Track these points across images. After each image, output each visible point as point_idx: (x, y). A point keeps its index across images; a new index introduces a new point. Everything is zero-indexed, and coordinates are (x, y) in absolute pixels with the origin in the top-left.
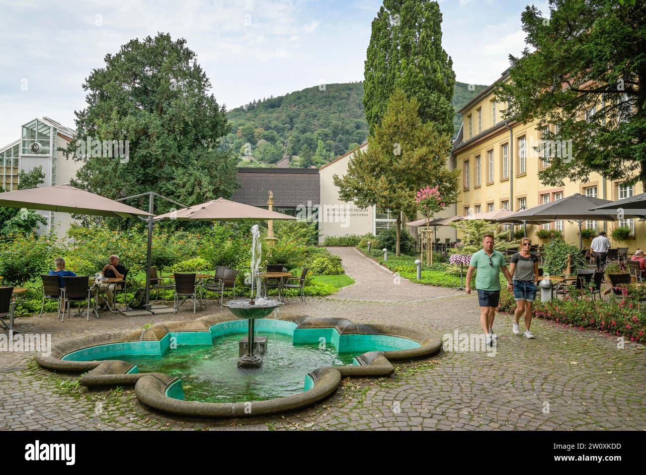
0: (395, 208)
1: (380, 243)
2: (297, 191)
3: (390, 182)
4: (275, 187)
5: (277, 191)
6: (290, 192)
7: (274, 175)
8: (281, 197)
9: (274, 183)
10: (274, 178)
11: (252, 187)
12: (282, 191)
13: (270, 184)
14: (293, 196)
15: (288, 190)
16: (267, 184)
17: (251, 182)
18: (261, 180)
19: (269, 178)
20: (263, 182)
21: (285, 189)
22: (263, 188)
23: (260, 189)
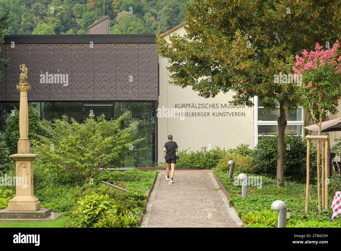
0: (267, 95)
1: (254, 163)
2: (118, 73)
3: (259, 45)
4: (81, 68)
5: (84, 74)
6: (106, 76)
7: (78, 47)
8: (90, 85)
9: (78, 60)
10: (78, 52)
11: (40, 68)
12: (92, 74)
13: (71, 62)
14: (112, 83)
15: (103, 72)
16: (66, 62)
17: (40, 60)
18: (56, 56)
19: (70, 52)
20: (59, 58)
21: (97, 70)
22: (59, 68)
23: (55, 70)
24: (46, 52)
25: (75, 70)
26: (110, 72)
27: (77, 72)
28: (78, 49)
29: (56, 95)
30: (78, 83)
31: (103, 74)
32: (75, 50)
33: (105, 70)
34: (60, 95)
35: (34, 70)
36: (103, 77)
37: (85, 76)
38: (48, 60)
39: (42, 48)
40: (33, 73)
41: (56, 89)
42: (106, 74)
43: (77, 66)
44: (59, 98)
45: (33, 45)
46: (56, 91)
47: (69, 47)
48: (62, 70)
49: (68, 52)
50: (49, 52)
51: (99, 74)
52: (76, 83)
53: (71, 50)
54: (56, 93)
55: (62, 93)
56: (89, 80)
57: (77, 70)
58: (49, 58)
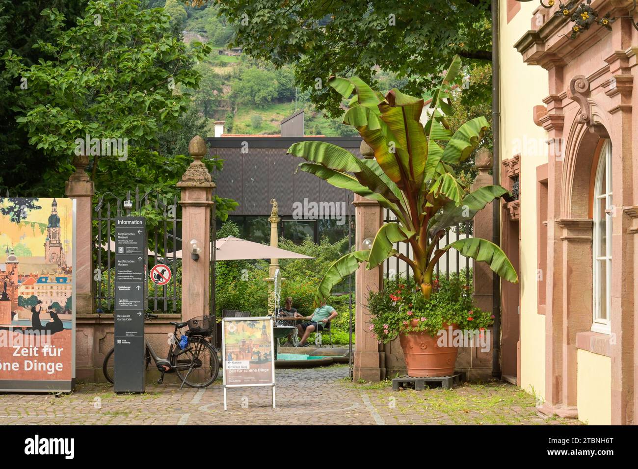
4: (279, 176)
5: (282, 184)
6: (308, 186)
7: (276, 153)
8: (289, 197)
9: (275, 167)
10: (275, 158)
11: (231, 176)
12: (292, 184)
13: (268, 170)
14: (315, 194)
15: (305, 182)
16: (261, 169)
17: (230, 167)
18: (250, 162)
19: (266, 158)
20: (254, 165)
21: (298, 179)
22: (253, 177)
23: (249, 179)
24: (238, 157)
25: (272, 180)
26: (313, 182)
27: (275, 182)
28: (276, 155)
29: (250, 209)
30: (275, 194)
31: (304, 184)
32: (272, 155)
33: (307, 179)
34: (254, 209)
35: (223, 179)
36: (304, 187)
37: (284, 186)
38: (241, 167)
39: (233, 153)
40: (223, 182)
41: (250, 202)
42: (308, 184)
43: (274, 175)
44: (254, 211)
45: (222, 149)
46: (250, 204)
47: (264, 152)
48: (257, 179)
49: (264, 157)
50: (241, 158)
51: (300, 185)
52: (273, 194)
53: (267, 155)
54: (249, 206)
55: (256, 206)
56: (289, 191)
57: (275, 179)
58: (242, 165)
